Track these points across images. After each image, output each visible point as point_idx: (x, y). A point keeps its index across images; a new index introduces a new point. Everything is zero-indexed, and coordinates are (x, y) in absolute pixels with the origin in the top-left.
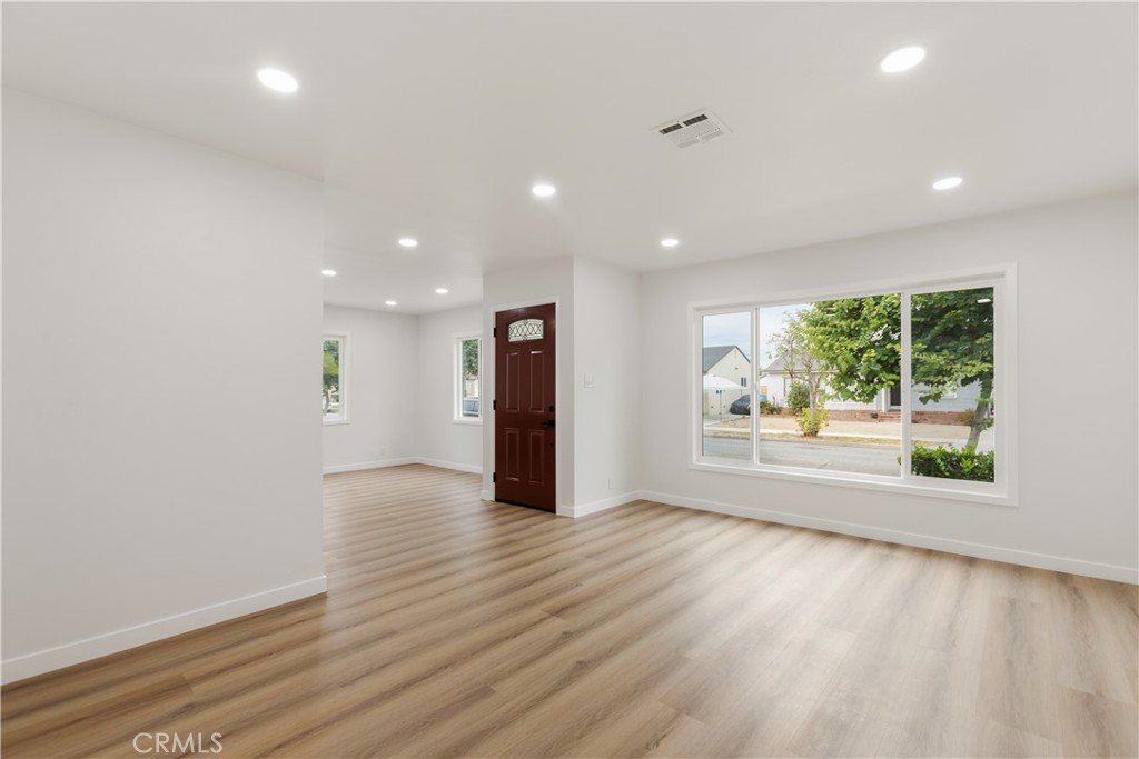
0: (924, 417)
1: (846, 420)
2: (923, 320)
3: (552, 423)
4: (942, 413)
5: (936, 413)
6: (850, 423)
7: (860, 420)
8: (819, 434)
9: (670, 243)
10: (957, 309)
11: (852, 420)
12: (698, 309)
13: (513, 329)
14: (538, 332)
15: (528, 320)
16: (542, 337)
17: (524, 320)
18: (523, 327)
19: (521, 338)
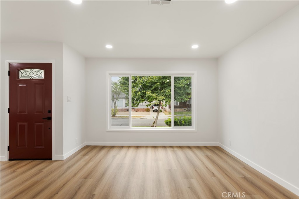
0: (138, 110)
1: (121, 111)
2: (150, 85)
3: (50, 118)
4: (142, 109)
5: (141, 109)
6: (122, 112)
7: (124, 111)
8: (116, 116)
9: (109, 47)
10: (158, 83)
11: (123, 111)
12: (110, 74)
13: (23, 73)
14: (41, 75)
15: (34, 69)
16: (43, 78)
17: (31, 69)
18: (30, 72)
19: (28, 78)
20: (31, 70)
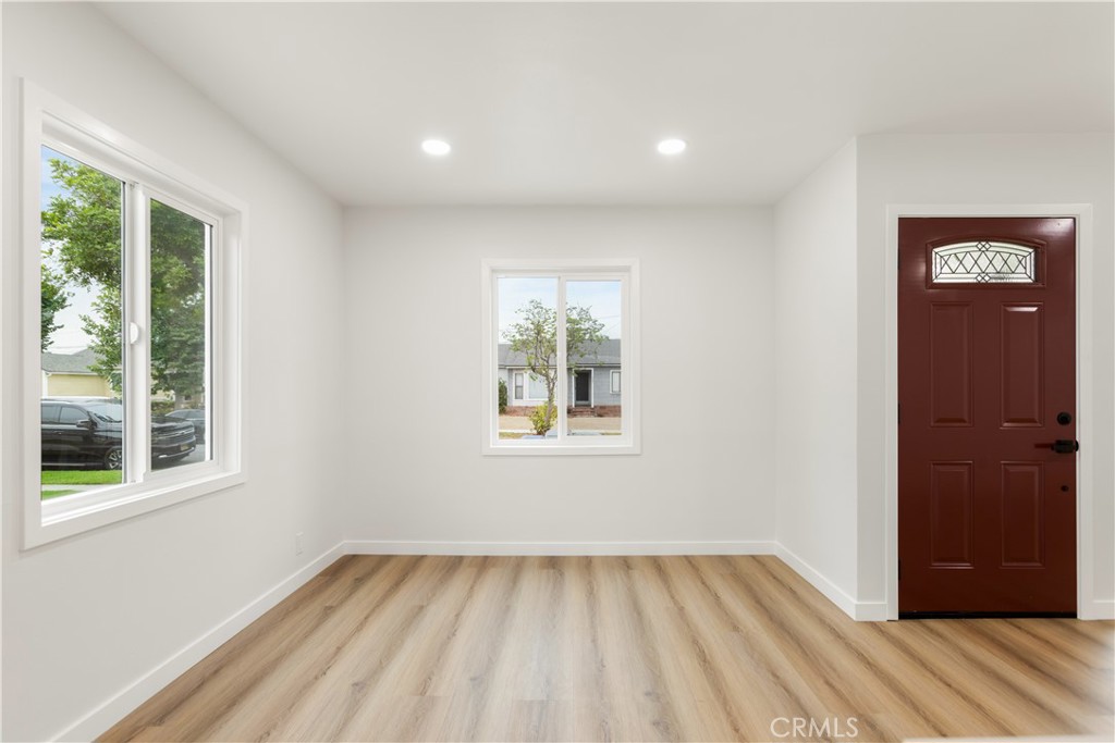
13: (946, 258)
14: (1021, 269)
15: (992, 244)
16: (1030, 281)
17: (980, 241)
18: (976, 255)
19: (970, 279)
20: (980, 246)
